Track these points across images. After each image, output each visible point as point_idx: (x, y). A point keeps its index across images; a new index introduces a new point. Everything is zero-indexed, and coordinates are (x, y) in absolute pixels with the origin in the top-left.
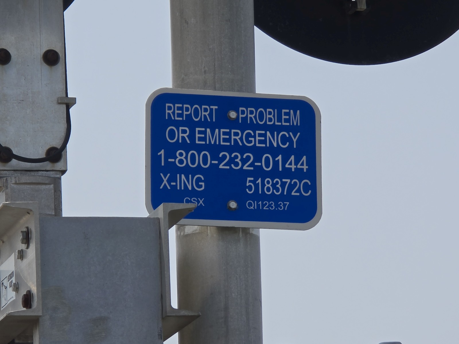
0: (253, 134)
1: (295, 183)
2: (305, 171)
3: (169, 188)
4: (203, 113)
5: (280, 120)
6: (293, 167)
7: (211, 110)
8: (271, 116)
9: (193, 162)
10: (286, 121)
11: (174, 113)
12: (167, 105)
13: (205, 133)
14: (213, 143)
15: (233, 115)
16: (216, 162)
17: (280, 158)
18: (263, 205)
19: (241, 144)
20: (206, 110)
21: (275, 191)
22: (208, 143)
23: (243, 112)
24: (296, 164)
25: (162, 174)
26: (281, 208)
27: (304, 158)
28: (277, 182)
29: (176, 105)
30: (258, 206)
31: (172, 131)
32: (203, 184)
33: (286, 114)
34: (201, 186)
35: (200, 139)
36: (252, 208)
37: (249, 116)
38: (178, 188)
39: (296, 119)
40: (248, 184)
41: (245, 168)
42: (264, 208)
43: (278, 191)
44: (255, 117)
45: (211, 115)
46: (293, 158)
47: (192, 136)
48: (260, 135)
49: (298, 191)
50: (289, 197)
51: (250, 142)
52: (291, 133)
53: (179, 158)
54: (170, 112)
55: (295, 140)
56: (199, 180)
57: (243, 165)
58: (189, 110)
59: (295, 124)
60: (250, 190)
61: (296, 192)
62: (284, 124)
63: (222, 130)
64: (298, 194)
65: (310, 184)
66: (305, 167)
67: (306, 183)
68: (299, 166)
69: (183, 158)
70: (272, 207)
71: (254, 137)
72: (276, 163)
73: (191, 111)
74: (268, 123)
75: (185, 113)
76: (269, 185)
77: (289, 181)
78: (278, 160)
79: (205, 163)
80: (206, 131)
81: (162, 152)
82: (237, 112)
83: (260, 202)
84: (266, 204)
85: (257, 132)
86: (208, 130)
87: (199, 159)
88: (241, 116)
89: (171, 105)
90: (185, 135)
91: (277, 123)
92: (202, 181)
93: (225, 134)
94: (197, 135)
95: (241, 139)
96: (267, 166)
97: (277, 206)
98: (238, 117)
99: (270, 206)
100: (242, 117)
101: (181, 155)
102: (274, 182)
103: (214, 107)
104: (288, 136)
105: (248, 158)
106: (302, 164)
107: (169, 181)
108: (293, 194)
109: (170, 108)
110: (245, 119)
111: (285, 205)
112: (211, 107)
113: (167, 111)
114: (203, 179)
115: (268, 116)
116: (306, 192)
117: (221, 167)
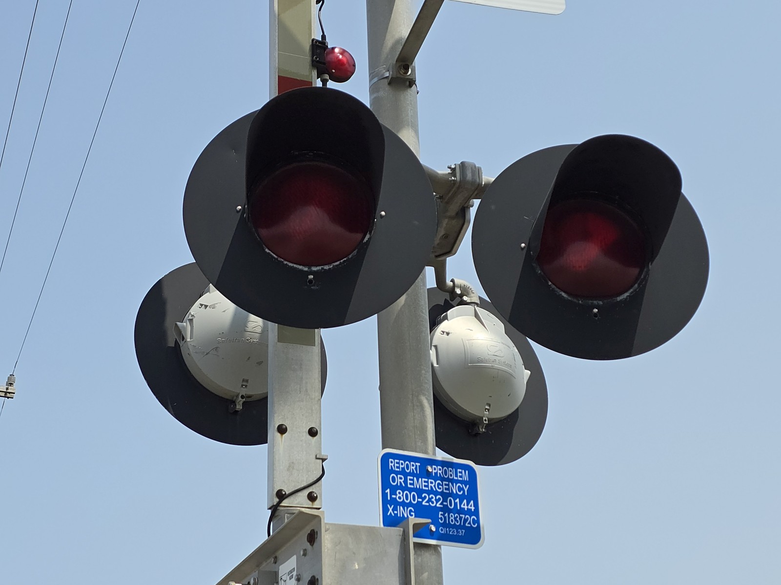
0: (441, 483)
18: (450, 531)
20: (413, 465)
30: (447, 531)
57: (437, 503)
63: (423, 479)
71: (442, 485)
95: (435, 486)
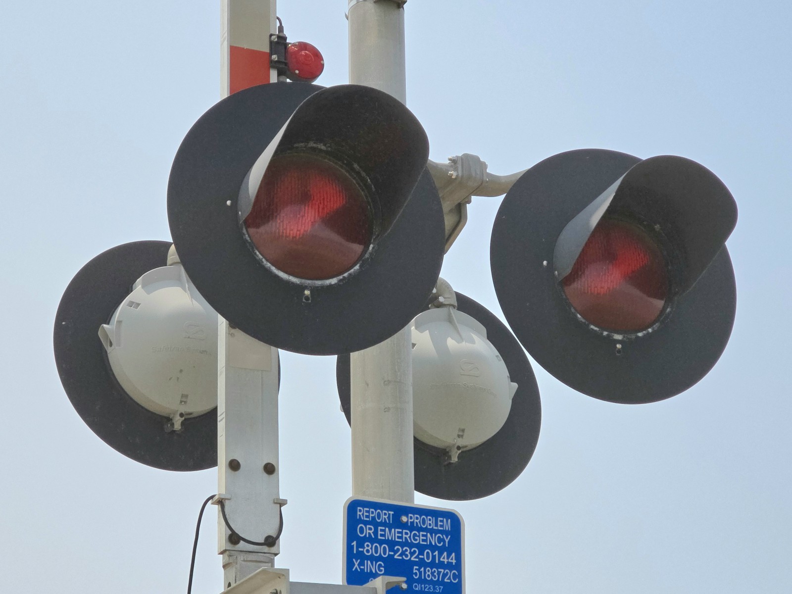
1: (447, 572)
2: (454, 564)
3: (359, 570)
4: (384, 516)
5: (436, 525)
6: (446, 561)
7: (389, 514)
8: (431, 522)
9: (376, 552)
10: (441, 526)
11: (363, 514)
12: (359, 508)
13: (384, 531)
14: (390, 539)
15: (404, 519)
16: (392, 553)
17: (436, 553)
19: (410, 541)
21: (433, 578)
22: (387, 538)
23: (411, 518)
24: (448, 559)
25: (354, 560)
26: (437, 590)
27: (453, 554)
28: (435, 571)
29: (365, 509)
31: (361, 528)
32: (383, 569)
33: (441, 521)
34: (381, 571)
35: (381, 535)
36: (417, 589)
37: (416, 521)
38: (366, 571)
39: (447, 525)
40: (414, 571)
41: (412, 559)
42: (426, 590)
43: (435, 578)
44: (420, 522)
45: (389, 518)
46: (445, 554)
47: (376, 533)
48: (423, 535)
49: (449, 578)
50: (442, 583)
51: (416, 540)
52: (444, 536)
53: (366, 548)
54: (361, 513)
55: (447, 541)
56: (380, 565)
58: (373, 513)
59: (447, 529)
60: (416, 575)
61: (447, 579)
62: (439, 528)
64: (449, 581)
65: (457, 574)
66: (454, 561)
67: (454, 573)
68: (450, 561)
69: (369, 548)
70: (431, 590)
72: (434, 557)
73: (375, 514)
74: (429, 527)
75: (371, 515)
76: (429, 573)
77: (442, 570)
78: (436, 555)
79: (385, 554)
80: (385, 529)
81: (355, 543)
82: (408, 517)
83: (423, 586)
84: (427, 587)
85: (421, 533)
86: (387, 529)
87: (380, 550)
88: (410, 520)
89: (362, 509)
90: (371, 532)
91: (434, 528)
92: (382, 567)
93: (399, 532)
94: (379, 533)
96: (428, 558)
97: (435, 589)
98: (408, 521)
99: (430, 588)
100: (410, 522)
101: (368, 546)
102: (433, 571)
103: (392, 513)
104: (442, 537)
105: (415, 551)
106: (452, 559)
107: (359, 565)
108: (446, 580)
109: (360, 511)
110: (412, 523)
111: (440, 588)
112: (390, 512)
113: (358, 513)
114: (383, 565)
115: (429, 522)
116: (455, 580)
117: (396, 557)
